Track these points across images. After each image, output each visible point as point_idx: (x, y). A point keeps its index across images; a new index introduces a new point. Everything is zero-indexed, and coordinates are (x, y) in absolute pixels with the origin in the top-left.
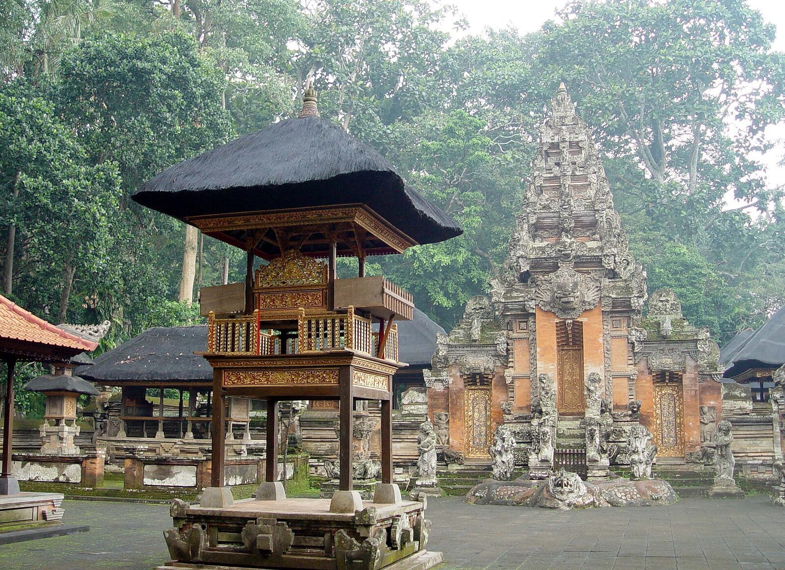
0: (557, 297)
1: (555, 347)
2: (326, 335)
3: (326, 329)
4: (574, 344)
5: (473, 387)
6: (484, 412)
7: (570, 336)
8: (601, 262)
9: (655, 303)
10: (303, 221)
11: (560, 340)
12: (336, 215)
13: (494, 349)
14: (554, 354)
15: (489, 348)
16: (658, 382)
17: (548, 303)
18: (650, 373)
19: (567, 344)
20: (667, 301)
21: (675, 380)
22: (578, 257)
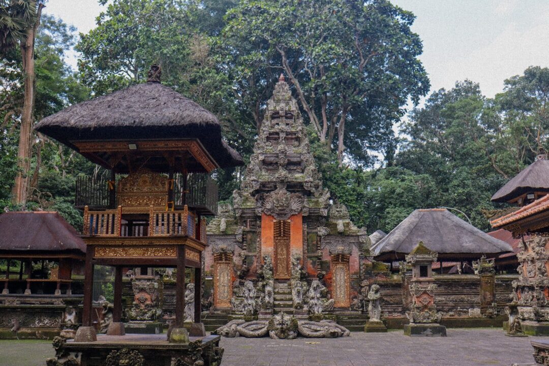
0: (275, 207)
1: (273, 238)
2: (163, 225)
3: (163, 220)
4: (284, 236)
5: (220, 262)
6: (226, 277)
7: (282, 231)
8: (303, 186)
9: (333, 212)
10: (155, 148)
11: (275, 233)
12: (177, 145)
13: (234, 237)
14: (272, 242)
15: (231, 237)
16: (334, 261)
17: (269, 210)
18: (330, 255)
19: (280, 236)
20: (341, 211)
21: (345, 260)
22: (289, 182)
